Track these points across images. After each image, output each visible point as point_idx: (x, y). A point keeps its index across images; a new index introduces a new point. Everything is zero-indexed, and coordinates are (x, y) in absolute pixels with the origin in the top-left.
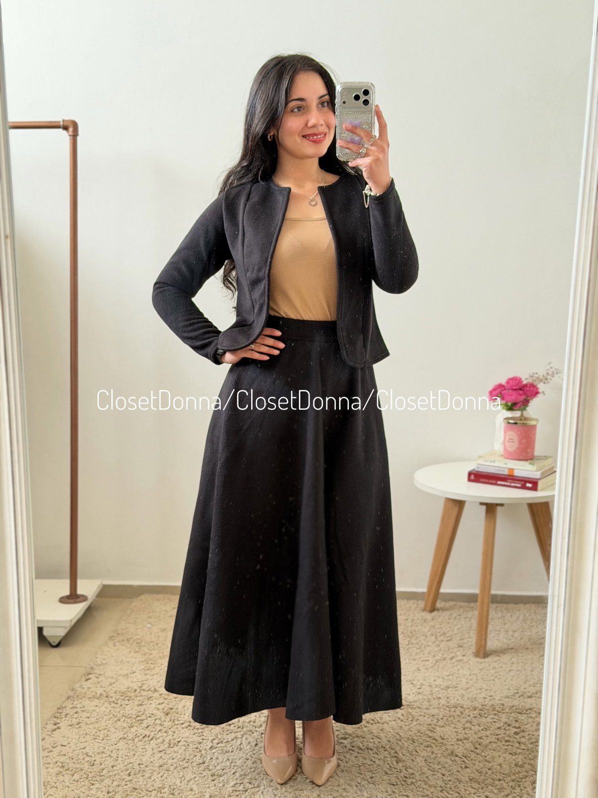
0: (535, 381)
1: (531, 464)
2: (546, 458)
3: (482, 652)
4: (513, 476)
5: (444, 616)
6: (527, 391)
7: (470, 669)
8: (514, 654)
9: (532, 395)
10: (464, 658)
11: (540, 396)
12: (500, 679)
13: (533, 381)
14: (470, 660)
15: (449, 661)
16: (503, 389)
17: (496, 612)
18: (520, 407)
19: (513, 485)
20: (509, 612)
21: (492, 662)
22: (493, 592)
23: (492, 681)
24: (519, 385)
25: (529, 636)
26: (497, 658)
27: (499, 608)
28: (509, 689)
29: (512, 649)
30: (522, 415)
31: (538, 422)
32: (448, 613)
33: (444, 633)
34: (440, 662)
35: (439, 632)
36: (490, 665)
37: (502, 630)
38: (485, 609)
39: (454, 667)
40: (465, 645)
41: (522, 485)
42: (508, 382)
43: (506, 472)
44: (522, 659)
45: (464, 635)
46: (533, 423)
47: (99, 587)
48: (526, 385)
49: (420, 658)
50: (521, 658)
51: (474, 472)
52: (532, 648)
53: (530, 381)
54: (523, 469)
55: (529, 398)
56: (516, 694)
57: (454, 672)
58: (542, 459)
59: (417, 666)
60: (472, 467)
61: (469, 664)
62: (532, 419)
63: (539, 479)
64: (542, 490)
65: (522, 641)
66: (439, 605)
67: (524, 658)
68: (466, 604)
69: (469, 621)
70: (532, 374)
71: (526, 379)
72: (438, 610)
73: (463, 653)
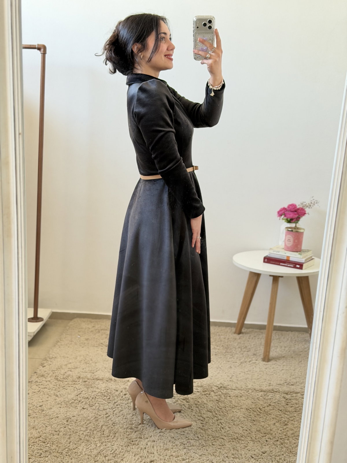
0: (304, 207)
1: (299, 254)
2: (308, 251)
3: (267, 358)
4: (289, 260)
5: (246, 337)
6: (299, 212)
7: (260, 368)
8: (285, 360)
9: (302, 215)
10: (257, 362)
11: (306, 215)
12: (276, 374)
13: (302, 207)
14: (260, 363)
15: (248, 363)
16: (286, 210)
17: (275, 336)
18: (295, 221)
19: (289, 265)
20: (283, 336)
21: (272, 364)
22: (275, 324)
23: (272, 375)
24: (296, 208)
25: (294, 350)
26: (275, 362)
27: (277, 333)
28: (281, 380)
29: (284, 357)
30: (296, 226)
31: (304, 231)
32: (249, 335)
33: (246, 347)
34: (243, 363)
35: (243, 346)
36: (271, 366)
37: (279, 346)
38: (270, 333)
39: (251, 366)
40: (257, 354)
41: (294, 266)
42: (288, 207)
43: (285, 258)
45: (257, 348)
46: (301, 231)
47: (50, 313)
48: (299, 209)
49: (232, 361)
50: (288, 363)
51: (267, 257)
52: (295, 357)
54: (295, 257)
55: (300, 216)
56: (285, 383)
57: (250, 369)
58: (306, 252)
59: (230, 365)
60: (266, 254)
61: (259, 365)
62: (301, 229)
63: (304, 263)
64: (305, 269)
65: (290, 353)
66: (243, 330)
67: (290, 362)
68: (258, 330)
69: (260, 340)
70: (302, 202)
71: (299, 205)
72: (243, 333)
73: (256, 359)
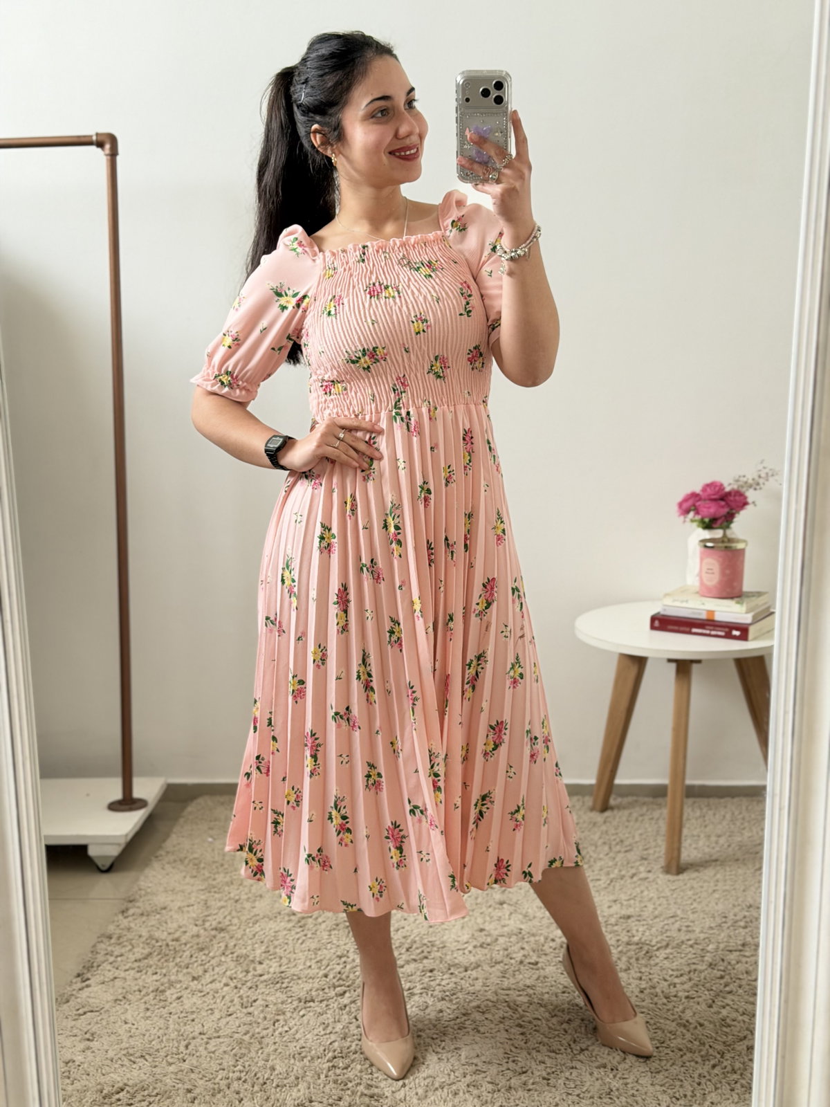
0: (742, 487)
1: (738, 603)
2: (759, 594)
3: (676, 866)
4: (713, 621)
5: (620, 817)
6: (731, 501)
7: (657, 890)
8: (718, 868)
9: (738, 507)
10: (650, 875)
11: (749, 508)
12: (700, 902)
13: (738, 487)
14: (658, 877)
15: (629, 881)
16: (697, 499)
17: (693, 810)
18: (721, 524)
19: (713, 633)
20: (711, 809)
21: (689, 879)
22: (688, 782)
23: (690, 907)
24: (720, 493)
25: (741, 841)
26: (695, 875)
27: (697, 805)
28: (713, 917)
29: (716, 860)
30: (725, 535)
31: (747, 545)
32: (626, 812)
33: (622, 841)
34: (616, 882)
35: (615, 840)
36: (685, 885)
37: (702, 835)
38: (678, 806)
39: (635, 887)
40: (651, 857)
41: (726, 633)
42: (704, 490)
43: (704, 616)
44: (731, 875)
45: (649, 842)
46: (740, 546)
48: (729, 494)
50: (728, 873)
51: (659, 616)
52: (744, 860)
53: (735, 487)
54: (729, 611)
55: (734, 511)
56: (723, 925)
57: (634, 894)
58: (753, 596)
60: (656, 609)
61: (657, 884)
62: (738, 541)
63: (750, 625)
64: (755, 639)
65: (730, 849)
66: (612, 802)
67: (734, 873)
68: (650, 799)
69: (656, 823)
70: (737, 478)
71: (730, 484)
72: (612, 808)
73: (649, 869)
